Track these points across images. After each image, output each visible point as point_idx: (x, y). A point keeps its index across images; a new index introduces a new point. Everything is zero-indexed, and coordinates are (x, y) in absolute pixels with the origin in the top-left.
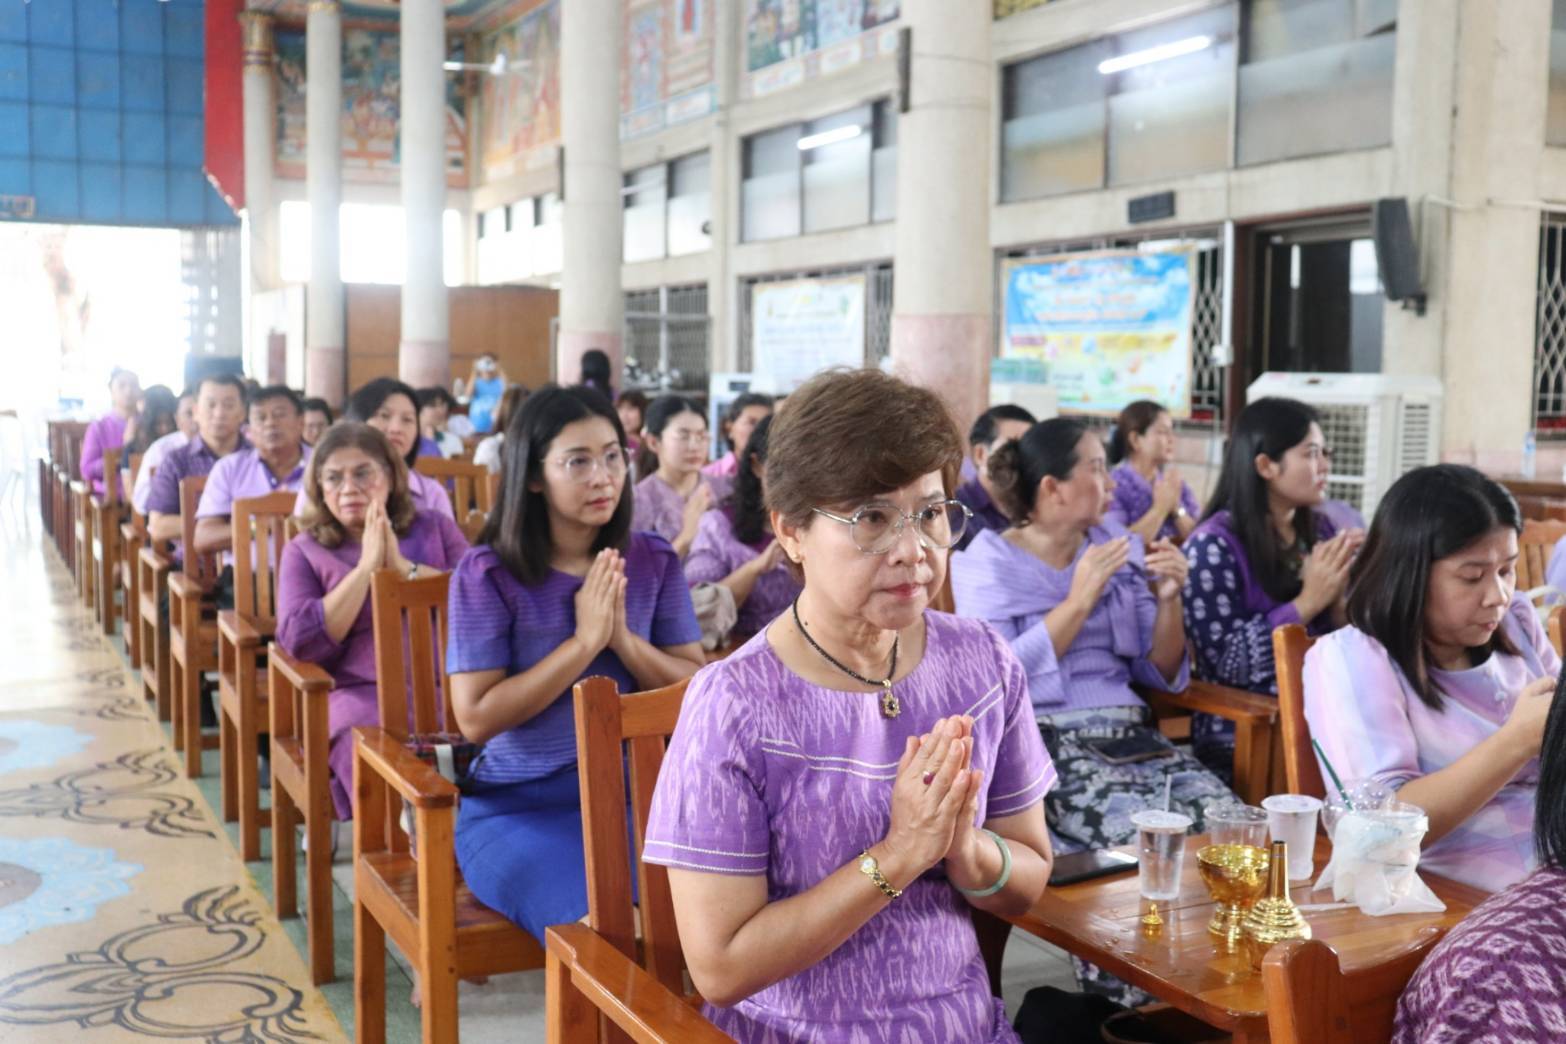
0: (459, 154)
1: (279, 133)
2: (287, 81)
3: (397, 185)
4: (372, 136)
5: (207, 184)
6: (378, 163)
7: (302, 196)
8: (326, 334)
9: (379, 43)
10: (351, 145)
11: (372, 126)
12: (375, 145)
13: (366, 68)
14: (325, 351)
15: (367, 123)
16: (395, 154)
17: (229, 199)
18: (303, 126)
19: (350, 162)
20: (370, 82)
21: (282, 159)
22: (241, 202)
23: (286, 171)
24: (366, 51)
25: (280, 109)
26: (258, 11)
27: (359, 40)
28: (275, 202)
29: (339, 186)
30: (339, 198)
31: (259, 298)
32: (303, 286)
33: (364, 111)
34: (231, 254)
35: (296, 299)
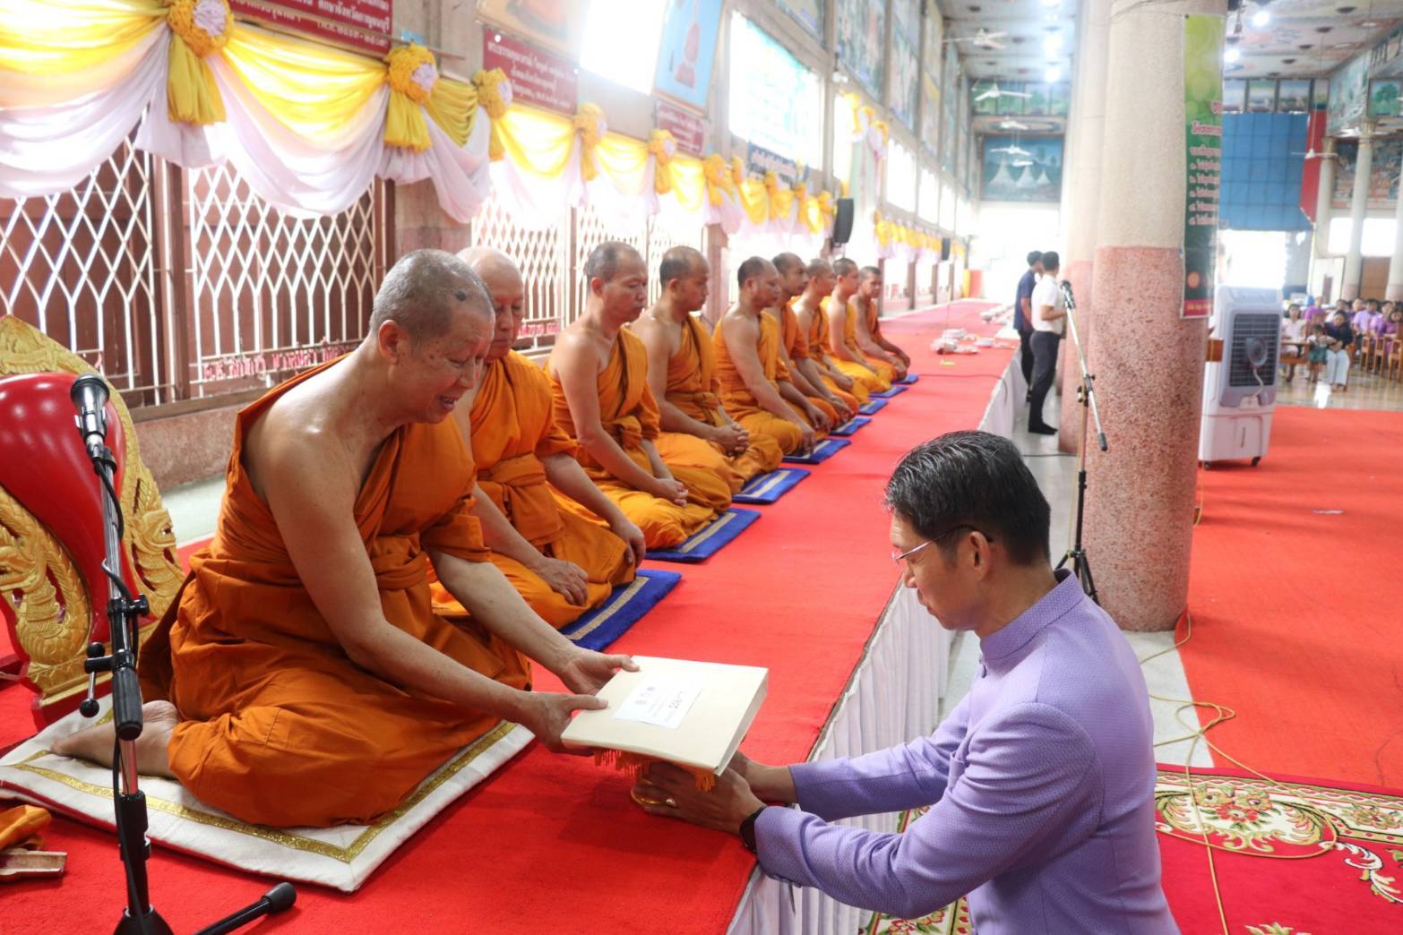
1: (1334, 188)
2: (1341, 165)
3: (1394, 209)
4: (1378, 187)
5: (1300, 211)
6: (1380, 200)
7: (1348, 215)
8: (1352, 277)
9: (1387, 145)
10: (1372, 192)
11: (1379, 183)
12: (1380, 192)
13: (1380, 157)
14: (1351, 285)
15: (1377, 181)
16: (1390, 195)
17: (1309, 218)
18: (1349, 185)
19: (1371, 200)
20: (1380, 162)
21: (1336, 200)
22: (1314, 219)
23: (1336, 206)
24: (1380, 149)
25: (1336, 178)
26: (1331, 137)
27: (1379, 143)
28: (1329, 218)
29: (1366, 211)
30: (1364, 216)
31: (1319, 262)
32: (1344, 257)
33: (1376, 176)
34: (1307, 242)
35: (1340, 262)
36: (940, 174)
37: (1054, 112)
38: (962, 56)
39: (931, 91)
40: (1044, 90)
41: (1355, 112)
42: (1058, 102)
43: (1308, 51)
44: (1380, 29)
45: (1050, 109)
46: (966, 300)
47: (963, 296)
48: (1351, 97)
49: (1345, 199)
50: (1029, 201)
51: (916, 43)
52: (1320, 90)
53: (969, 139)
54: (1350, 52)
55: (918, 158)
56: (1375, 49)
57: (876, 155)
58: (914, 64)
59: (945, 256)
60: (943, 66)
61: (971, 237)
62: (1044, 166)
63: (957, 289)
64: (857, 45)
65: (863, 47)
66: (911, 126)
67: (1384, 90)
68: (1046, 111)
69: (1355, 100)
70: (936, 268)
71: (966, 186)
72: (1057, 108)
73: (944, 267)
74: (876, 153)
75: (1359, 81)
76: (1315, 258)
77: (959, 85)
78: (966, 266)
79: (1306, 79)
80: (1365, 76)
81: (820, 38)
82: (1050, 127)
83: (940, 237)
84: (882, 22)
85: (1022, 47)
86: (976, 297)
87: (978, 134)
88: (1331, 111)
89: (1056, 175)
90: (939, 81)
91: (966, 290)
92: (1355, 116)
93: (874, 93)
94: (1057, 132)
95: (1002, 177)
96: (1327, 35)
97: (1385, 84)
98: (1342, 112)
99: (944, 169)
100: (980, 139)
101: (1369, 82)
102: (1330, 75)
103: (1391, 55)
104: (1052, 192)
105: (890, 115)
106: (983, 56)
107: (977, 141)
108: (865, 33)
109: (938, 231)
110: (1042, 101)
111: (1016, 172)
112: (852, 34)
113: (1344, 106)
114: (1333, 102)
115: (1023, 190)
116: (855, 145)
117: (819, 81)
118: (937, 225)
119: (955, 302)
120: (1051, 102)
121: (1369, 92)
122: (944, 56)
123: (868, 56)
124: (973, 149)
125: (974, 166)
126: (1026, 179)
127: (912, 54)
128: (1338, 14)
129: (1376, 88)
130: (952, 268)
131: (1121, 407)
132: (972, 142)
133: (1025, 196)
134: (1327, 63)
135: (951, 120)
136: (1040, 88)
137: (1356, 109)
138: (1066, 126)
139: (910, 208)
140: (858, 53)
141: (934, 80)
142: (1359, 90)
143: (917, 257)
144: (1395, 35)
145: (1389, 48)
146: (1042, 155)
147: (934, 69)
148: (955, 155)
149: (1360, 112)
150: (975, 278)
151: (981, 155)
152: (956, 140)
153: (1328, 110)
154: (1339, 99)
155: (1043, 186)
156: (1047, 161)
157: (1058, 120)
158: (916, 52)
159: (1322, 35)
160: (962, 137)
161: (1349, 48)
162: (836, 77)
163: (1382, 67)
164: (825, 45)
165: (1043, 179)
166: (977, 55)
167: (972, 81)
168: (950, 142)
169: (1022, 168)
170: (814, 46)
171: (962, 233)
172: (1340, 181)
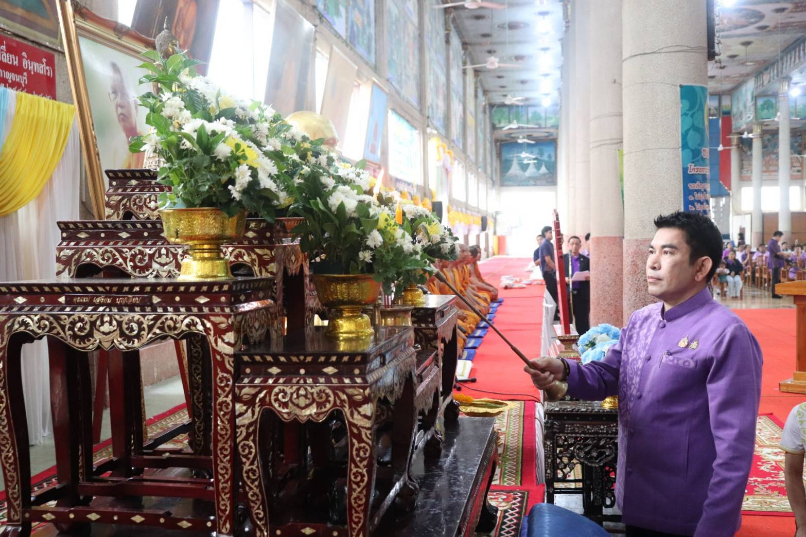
0: (800, 168)
1: (741, 167)
2: (744, 152)
3: (777, 180)
4: (770, 165)
5: (720, 184)
6: (773, 174)
7: (750, 185)
8: (757, 227)
9: (773, 137)
10: (765, 169)
12: (771, 168)
13: (769, 145)
14: (757, 233)
15: (769, 161)
16: (777, 171)
17: (727, 188)
18: (751, 165)
19: (764, 174)
20: (770, 149)
21: (743, 175)
22: (730, 189)
23: (744, 179)
24: (769, 140)
25: (742, 160)
26: (736, 133)
27: (767, 137)
28: (739, 188)
29: (762, 182)
30: (761, 184)
31: (735, 217)
32: (750, 213)
33: (768, 158)
34: (727, 204)
35: (748, 217)
36: (478, 174)
37: (548, 125)
38: (485, 92)
39: (471, 121)
40: (541, 111)
41: (749, 117)
42: (551, 118)
43: (714, 79)
44: (757, 66)
45: (546, 123)
46: (496, 257)
47: (494, 254)
48: (745, 107)
49: (749, 174)
50: (535, 185)
51: (461, 93)
52: (726, 102)
53: (491, 146)
54: (741, 79)
55: (466, 167)
56: (756, 77)
57: (447, 171)
58: (461, 107)
59: (484, 227)
60: (476, 102)
61: (497, 213)
62: (543, 160)
63: (490, 250)
64: (434, 106)
65: (437, 105)
66: (461, 147)
67: (765, 103)
68: (543, 126)
69: (748, 110)
70: (478, 236)
71: (492, 179)
72: (550, 122)
73: (483, 235)
74: (447, 170)
75: (749, 97)
76: (733, 215)
77: (484, 112)
78: (495, 233)
79: (715, 95)
80: (752, 94)
81: (418, 108)
82: (546, 134)
83: (480, 216)
84: (445, 88)
85: (526, 86)
86: (503, 254)
87: (497, 141)
88: (734, 116)
89: (552, 168)
90: (474, 114)
91: (496, 251)
92: (748, 120)
93: (443, 131)
94: (551, 137)
95: (515, 170)
96: (723, 71)
97: (766, 99)
98: (741, 117)
99: (480, 170)
100: (498, 144)
101: (755, 98)
102: (731, 92)
103: (766, 82)
104: (550, 178)
105: (452, 144)
106: (500, 91)
107: (496, 145)
108: (438, 97)
109: (478, 212)
110: (540, 118)
111: (524, 167)
112: (432, 101)
113: (741, 113)
114: (734, 110)
115: (530, 178)
116: (438, 167)
117: (419, 133)
118: (478, 208)
119: (490, 258)
120: (546, 119)
121: (755, 105)
122: (476, 96)
123: (439, 111)
124: (494, 153)
125: (496, 164)
126: (531, 171)
127: (460, 100)
128: (727, 59)
129: (760, 102)
130: (487, 236)
131: (605, 299)
132: (494, 147)
133: (532, 182)
134: (727, 86)
135: (481, 135)
136: (537, 109)
137: (749, 115)
138: (557, 134)
139: (463, 200)
140: (435, 111)
141: (471, 113)
142: (750, 103)
143: (469, 230)
144: (766, 69)
145: (764, 77)
146: (542, 154)
147: (471, 106)
148: (485, 159)
149: (751, 118)
150: (501, 241)
151: (499, 155)
152: (485, 149)
153: (732, 115)
154: (738, 108)
155: (544, 175)
156: (545, 158)
157: (552, 130)
158: (462, 99)
159: (721, 70)
160: (488, 145)
161: (739, 77)
162: (429, 130)
163: (761, 89)
164: (421, 111)
165: (543, 170)
166: (496, 91)
167: (492, 106)
168: (481, 151)
169: (528, 164)
170: (417, 114)
171: (491, 210)
172: (745, 162)
